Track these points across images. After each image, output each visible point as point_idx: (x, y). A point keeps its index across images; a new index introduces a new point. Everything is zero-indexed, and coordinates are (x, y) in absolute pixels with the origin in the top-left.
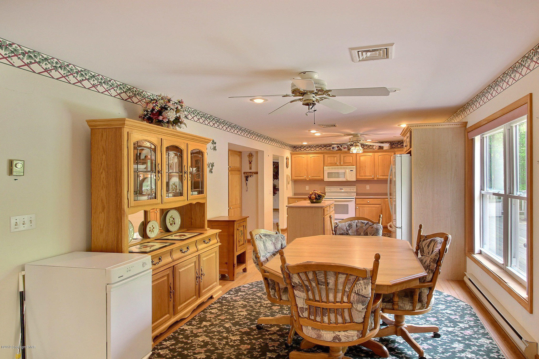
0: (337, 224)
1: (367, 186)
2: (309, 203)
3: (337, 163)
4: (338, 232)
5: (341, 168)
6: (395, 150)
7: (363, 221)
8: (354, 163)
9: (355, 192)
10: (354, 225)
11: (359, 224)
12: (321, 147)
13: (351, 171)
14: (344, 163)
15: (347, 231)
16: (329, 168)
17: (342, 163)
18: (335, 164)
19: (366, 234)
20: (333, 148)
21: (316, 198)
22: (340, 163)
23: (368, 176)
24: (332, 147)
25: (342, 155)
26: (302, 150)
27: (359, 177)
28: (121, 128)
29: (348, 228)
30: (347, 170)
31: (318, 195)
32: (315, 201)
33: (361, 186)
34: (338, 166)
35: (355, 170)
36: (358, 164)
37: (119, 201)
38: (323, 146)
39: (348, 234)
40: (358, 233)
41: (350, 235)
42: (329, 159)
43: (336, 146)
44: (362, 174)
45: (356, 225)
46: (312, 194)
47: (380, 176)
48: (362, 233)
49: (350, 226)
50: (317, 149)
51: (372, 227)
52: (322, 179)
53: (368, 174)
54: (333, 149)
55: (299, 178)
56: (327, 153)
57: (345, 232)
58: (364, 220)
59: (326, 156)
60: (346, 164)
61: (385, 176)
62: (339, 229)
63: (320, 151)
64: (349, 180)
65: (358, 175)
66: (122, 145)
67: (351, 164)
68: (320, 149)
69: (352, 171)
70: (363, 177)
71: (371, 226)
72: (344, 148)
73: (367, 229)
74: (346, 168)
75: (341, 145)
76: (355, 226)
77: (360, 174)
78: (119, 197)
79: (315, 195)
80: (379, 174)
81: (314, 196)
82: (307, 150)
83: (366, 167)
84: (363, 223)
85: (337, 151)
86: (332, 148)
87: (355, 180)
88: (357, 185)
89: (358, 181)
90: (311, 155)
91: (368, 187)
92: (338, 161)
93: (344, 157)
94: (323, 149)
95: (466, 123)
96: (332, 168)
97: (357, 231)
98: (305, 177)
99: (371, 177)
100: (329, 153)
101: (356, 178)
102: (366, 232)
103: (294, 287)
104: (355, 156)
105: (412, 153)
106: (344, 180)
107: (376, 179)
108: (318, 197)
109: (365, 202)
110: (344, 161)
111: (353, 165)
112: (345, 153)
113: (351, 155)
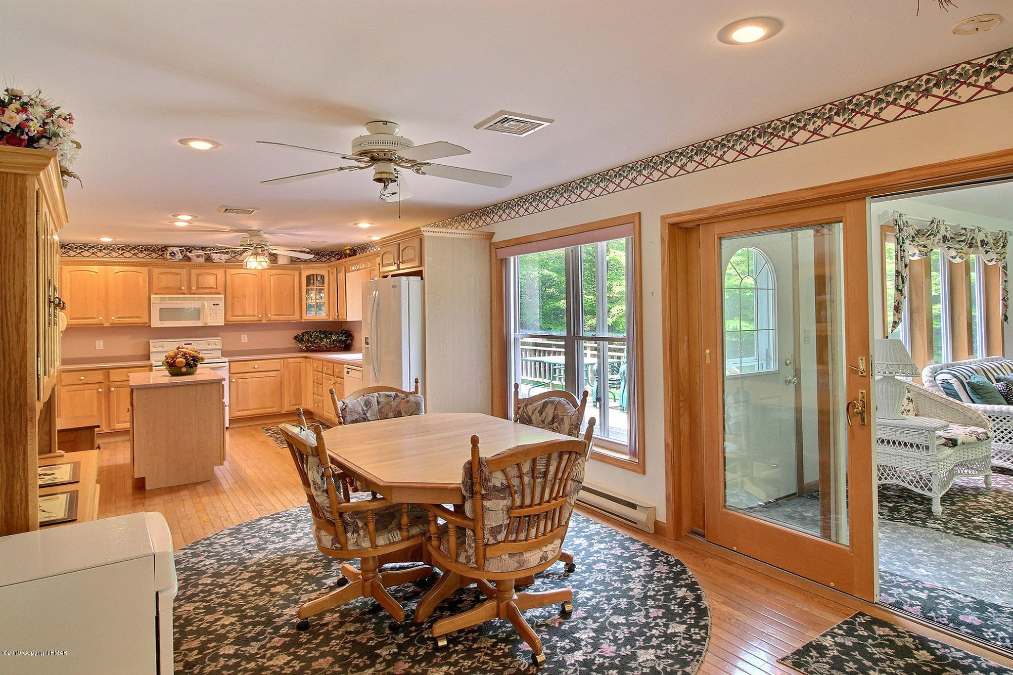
0: (344, 403)
1: (242, 336)
2: (167, 376)
3: (183, 288)
4: (349, 418)
5: (193, 299)
6: (301, 266)
7: (387, 393)
8: (221, 289)
9: (220, 349)
10: (374, 401)
11: (382, 400)
12: (137, 251)
13: (214, 305)
14: (198, 288)
15: (365, 414)
16: (162, 300)
17: (194, 288)
18: (178, 290)
19: (398, 414)
20: (173, 254)
21: (188, 364)
22: (189, 287)
23: (249, 316)
24: (169, 251)
25: (194, 272)
26: (86, 253)
27: (230, 318)
28: (26, 175)
29: (365, 409)
30: (206, 304)
31: (192, 357)
32: (184, 370)
33: (231, 336)
34: (184, 294)
35: (222, 304)
36: (229, 292)
37: (13, 384)
38: (142, 248)
39: (365, 419)
40: (383, 415)
41: (369, 421)
42: (162, 277)
43: (178, 249)
44: (238, 312)
45: (378, 401)
46: (176, 356)
47: (274, 315)
48: (391, 415)
49: (368, 404)
50: (127, 254)
51: (408, 402)
52: (147, 323)
53: (250, 312)
54: (172, 256)
55: (82, 323)
56: (156, 265)
57: (360, 417)
58: (388, 391)
59: (156, 271)
60: (202, 291)
61: (282, 315)
62: (350, 412)
63: (134, 259)
64: (210, 324)
65: (229, 313)
66: (28, 225)
67: (214, 291)
68: (134, 254)
69: (217, 304)
70: (239, 318)
71: (404, 399)
72: (198, 256)
73: (398, 405)
74: (204, 299)
75: (189, 249)
76: (376, 404)
77: (233, 310)
78: (16, 372)
79: (186, 358)
80: (272, 311)
81: (184, 360)
82: (99, 254)
83: (245, 296)
84: (388, 396)
85: (181, 263)
86: (171, 254)
87: (223, 324)
88: (221, 334)
89: (230, 327)
90: (117, 269)
91: (244, 338)
92: (185, 283)
93: (198, 275)
94: (140, 255)
95: (492, 235)
96: (170, 299)
97: (380, 411)
98: (101, 318)
99: (256, 318)
100: (164, 266)
101: (225, 320)
102: (398, 412)
103: (483, 497)
104: (223, 275)
105: (425, 274)
106: (200, 324)
107: (264, 321)
108: (192, 362)
109: (249, 366)
110: (197, 284)
111: (219, 294)
112: (200, 266)
113: (215, 271)
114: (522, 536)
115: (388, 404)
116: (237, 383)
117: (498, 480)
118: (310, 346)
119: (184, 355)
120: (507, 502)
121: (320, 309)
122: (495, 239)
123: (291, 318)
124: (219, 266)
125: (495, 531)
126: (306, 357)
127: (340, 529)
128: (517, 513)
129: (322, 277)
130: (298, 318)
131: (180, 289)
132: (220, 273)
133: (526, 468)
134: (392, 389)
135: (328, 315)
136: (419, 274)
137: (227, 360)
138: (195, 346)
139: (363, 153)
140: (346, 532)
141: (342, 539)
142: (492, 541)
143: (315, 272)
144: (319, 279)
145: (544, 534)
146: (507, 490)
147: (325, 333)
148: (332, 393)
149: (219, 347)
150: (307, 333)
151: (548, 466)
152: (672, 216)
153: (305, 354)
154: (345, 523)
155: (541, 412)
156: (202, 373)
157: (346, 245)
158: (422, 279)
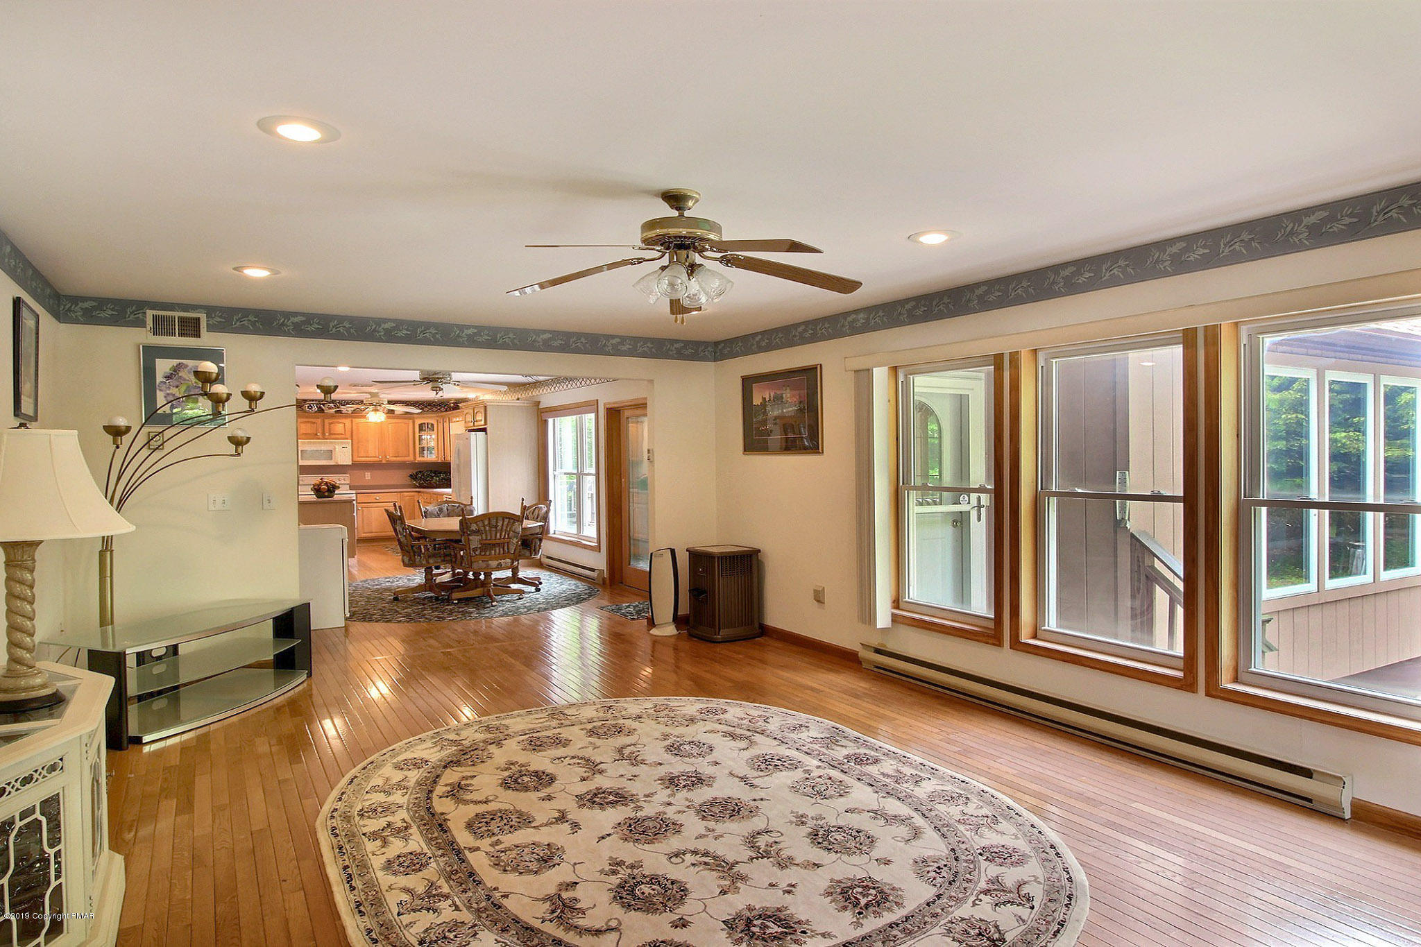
1: (366, 473)
2: (316, 497)
3: (318, 434)
5: (325, 443)
7: (453, 505)
8: (348, 435)
9: (348, 484)
11: (450, 508)
13: (343, 447)
14: (330, 434)
16: (307, 443)
17: (327, 434)
18: (314, 436)
21: (329, 490)
22: (323, 434)
25: (326, 421)
27: (357, 459)
30: (337, 447)
31: (330, 485)
32: (326, 494)
33: (357, 473)
34: (319, 439)
35: (349, 447)
36: (355, 438)
42: (306, 427)
43: (313, 403)
44: (362, 453)
46: (319, 484)
47: (392, 456)
51: (466, 510)
53: (372, 452)
54: (310, 408)
60: (333, 436)
61: (399, 456)
64: (340, 464)
65: (355, 454)
67: (343, 436)
69: (345, 447)
70: (363, 459)
71: (463, 508)
72: (330, 408)
74: (335, 443)
77: (358, 452)
79: (327, 486)
80: (391, 453)
83: (368, 441)
85: (317, 413)
86: (308, 406)
87: (350, 464)
88: (349, 472)
89: (356, 466)
91: (368, 475)
92: (320, 430)
93: (330, 424)
96: (311, 443)
99: (376, 459)
100: (304, 417)
101: (352, 461)
103: (468, 535)
104: (350, 424)
105: (488, 432)
106: (332, 463)
107: (384, 462)
108: (332, 489)
109: (372, 498)
110: (330, 431)
111: (347, 439)
112: (332, 416)
113: (343, 421)
114: (488, 553)
115: (453, 511)
116: (363, 511)
117: (474, 527)
118: (422, 483)
119: (326, 484)
120: (479, 537)
121: (431, 453)
122: (542, 406)
123: (407, 459)
124: (347, 416)
125: (475, 550)
126: (419, 492)
127: (412, 554)
128: (485, 542)
129: (432, 425)
130: (412, 459)
131: (316, 435)
132: (347, 422)
133: (486, 523)
134: (457, 503)
135: (437, 457)
136: (484, 430)
137: (354, 492)
138: (329, 478)
139: (424, 379)
140: (415, 555)
141: (413, 558)
142: (474, 555)
143: (426, 421)
144: (429, 426)
145: (499, 554)
146: (478, 532)
147: (435, 472)
148: (419, 502)
149: (348, 482)
150: (420, 472)
151: (497, 522)
152: (609, 404)
153: (418, 490)
154: (414, 552)
155: (533, 513)
156: (340, 495)
157: (450, 399)
158: (486, 434)
